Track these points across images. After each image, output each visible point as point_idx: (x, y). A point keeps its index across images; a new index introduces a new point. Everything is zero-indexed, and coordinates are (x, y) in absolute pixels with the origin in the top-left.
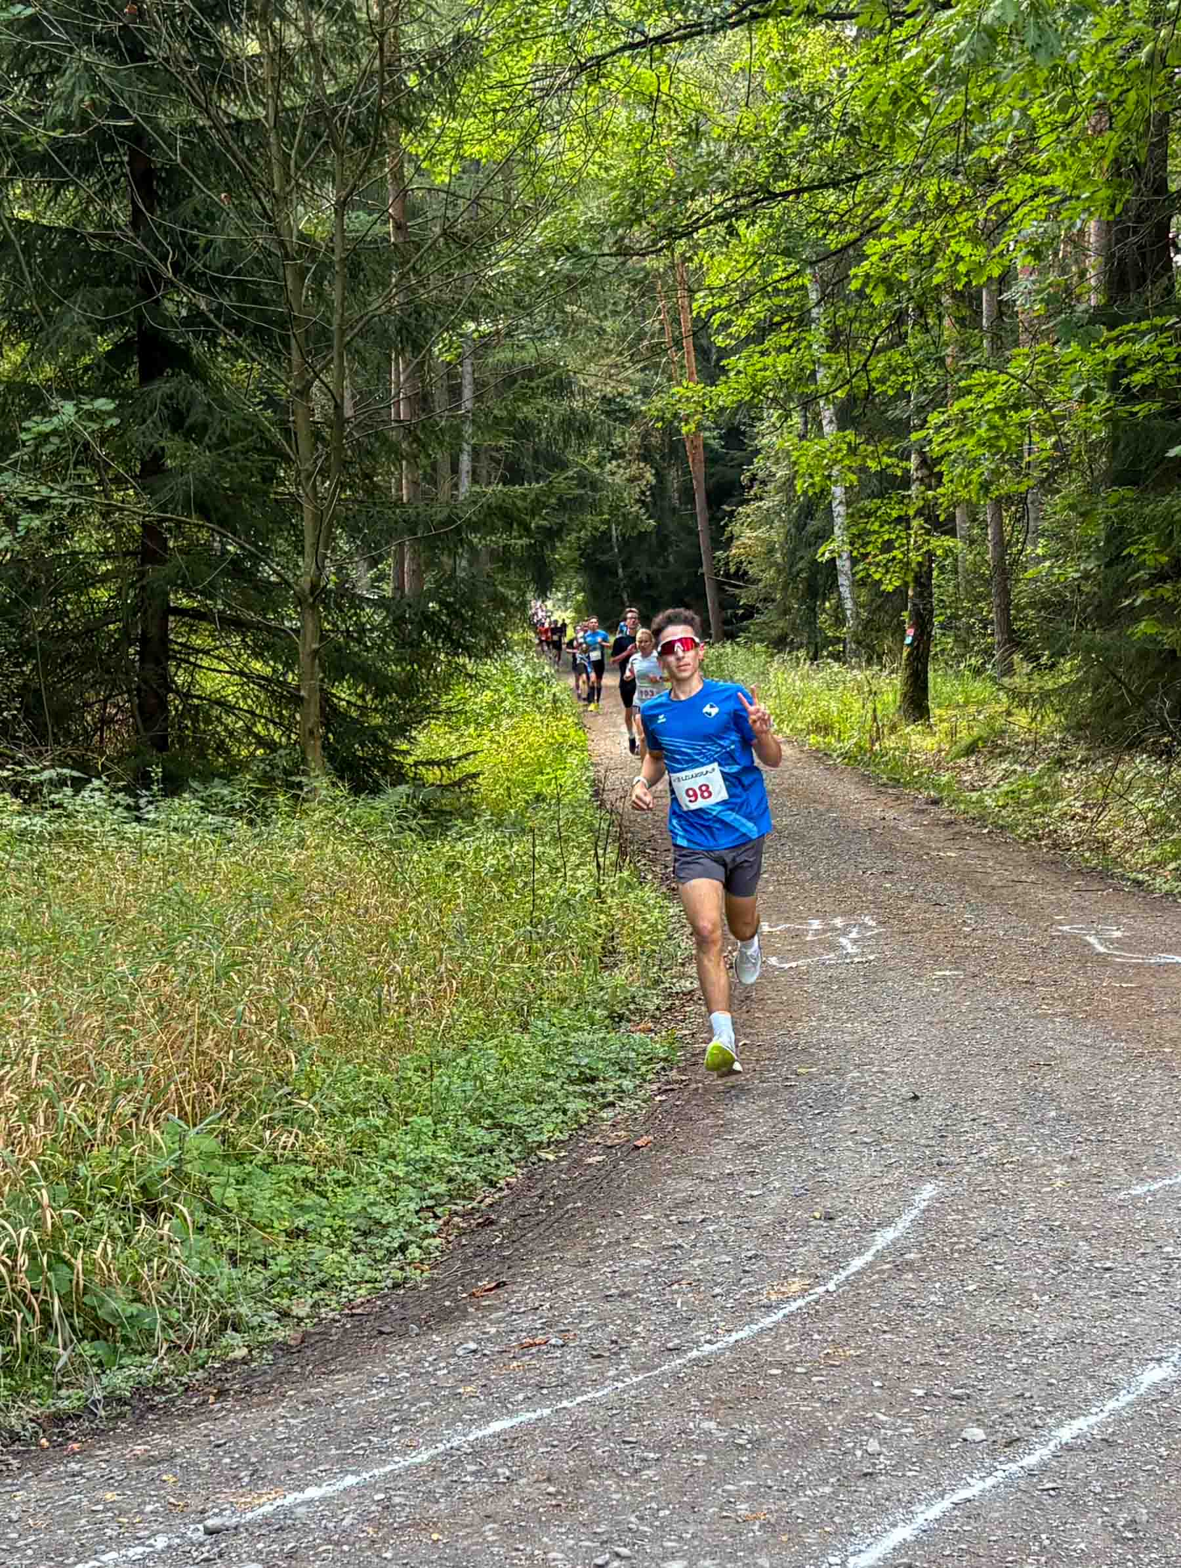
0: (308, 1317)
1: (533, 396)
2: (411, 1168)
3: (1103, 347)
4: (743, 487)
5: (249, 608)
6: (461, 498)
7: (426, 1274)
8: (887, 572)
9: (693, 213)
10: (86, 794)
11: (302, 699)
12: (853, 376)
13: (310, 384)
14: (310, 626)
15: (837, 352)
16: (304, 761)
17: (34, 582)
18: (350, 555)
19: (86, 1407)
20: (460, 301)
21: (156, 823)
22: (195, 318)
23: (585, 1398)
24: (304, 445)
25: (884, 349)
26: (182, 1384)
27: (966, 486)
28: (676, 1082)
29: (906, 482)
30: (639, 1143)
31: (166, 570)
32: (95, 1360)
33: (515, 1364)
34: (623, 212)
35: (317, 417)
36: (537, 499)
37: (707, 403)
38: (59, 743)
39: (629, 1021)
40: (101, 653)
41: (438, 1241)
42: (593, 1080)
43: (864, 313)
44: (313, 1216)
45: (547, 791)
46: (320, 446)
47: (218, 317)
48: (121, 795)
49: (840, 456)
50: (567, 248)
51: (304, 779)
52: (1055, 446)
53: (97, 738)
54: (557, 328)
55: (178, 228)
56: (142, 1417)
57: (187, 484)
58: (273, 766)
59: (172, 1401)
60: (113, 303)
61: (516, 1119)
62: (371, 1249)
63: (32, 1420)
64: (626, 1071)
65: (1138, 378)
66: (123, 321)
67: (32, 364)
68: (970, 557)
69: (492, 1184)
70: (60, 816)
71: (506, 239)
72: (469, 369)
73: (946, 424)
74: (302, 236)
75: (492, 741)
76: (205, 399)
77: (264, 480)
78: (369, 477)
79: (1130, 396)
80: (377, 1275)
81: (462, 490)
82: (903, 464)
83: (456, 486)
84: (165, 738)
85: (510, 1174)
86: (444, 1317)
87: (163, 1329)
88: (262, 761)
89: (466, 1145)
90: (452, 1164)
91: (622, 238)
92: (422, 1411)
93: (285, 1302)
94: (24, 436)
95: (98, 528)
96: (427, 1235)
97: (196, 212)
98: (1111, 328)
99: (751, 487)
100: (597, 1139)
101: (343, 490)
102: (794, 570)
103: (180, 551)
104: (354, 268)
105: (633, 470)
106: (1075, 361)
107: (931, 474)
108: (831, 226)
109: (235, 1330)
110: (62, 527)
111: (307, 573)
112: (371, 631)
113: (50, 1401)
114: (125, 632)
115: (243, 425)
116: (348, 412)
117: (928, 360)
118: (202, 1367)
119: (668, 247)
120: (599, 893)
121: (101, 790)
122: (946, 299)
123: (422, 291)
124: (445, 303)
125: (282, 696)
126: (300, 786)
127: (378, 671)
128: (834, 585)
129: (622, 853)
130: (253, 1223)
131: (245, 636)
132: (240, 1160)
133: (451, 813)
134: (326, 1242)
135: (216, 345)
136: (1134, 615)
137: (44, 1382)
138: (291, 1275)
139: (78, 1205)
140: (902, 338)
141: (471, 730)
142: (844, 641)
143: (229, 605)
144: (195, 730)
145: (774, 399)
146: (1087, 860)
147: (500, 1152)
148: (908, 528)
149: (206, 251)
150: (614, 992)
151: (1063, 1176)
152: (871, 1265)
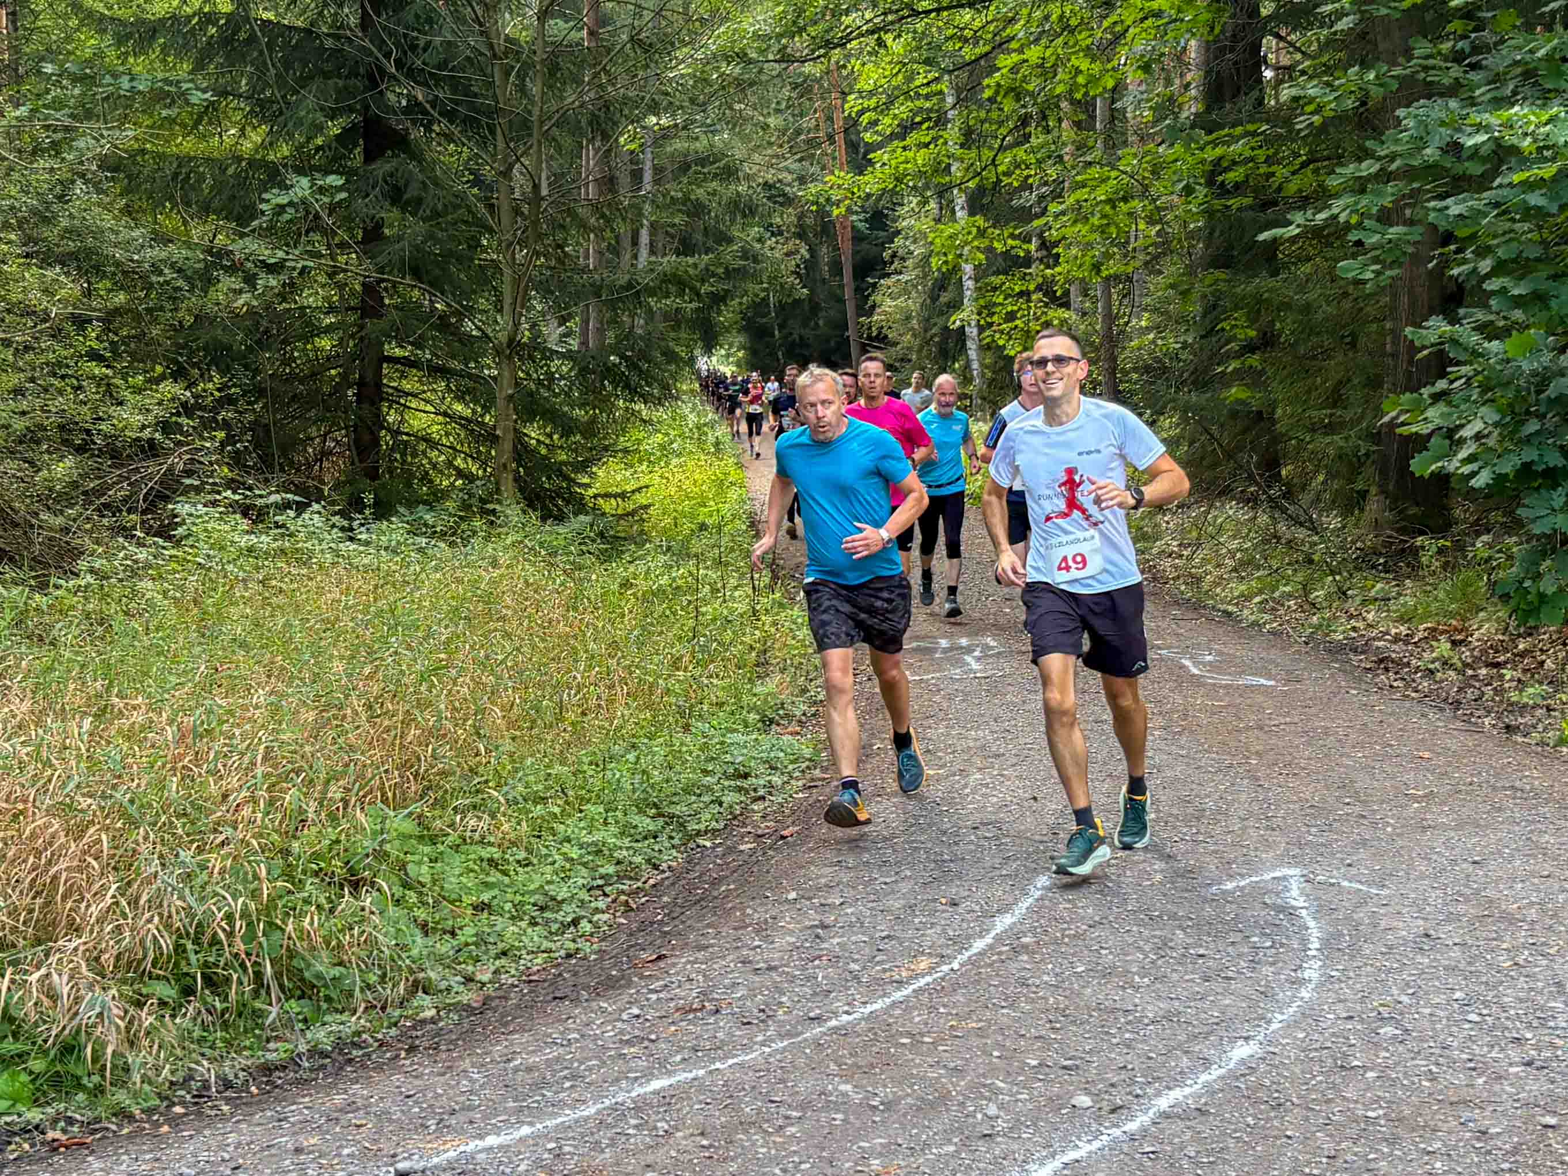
0: (490, 982)
1: (705, 180)
2: (583, 851)
3: (1202, 149)
4: (885, 263)
5: (453, 357)
6: (640, 266)
7: (595, 946)
8: (1010, 338)
9: (847, 27)
10: (306, 516)
11: (498, 437)
12: (983, 169)
13: (511, 167)
14: (506, 374)
15: (969, 148)
16: (498, 491)
17: (267, 331)
18: (543, 314)
19: (292, 1059)
20: (643, 98)
21: (367, 543)
22: (414, 107)
23: (735, 1060)
24: (505, 220)
25: (1011, 147)
26: (377, 1040)
27: (1081, 266)
28: (820, 780)
29: (1027, 262)
30: (785, 833)
31: (383, 324)
32: (300, 1017)
33: (673, 1028)
34: (786, 24)
35: (517, 195)
36: (707, 270)
37: (855, 190)
38: (284, 471)
39: (778, 725)
40: (324, 394)
41: (605, 917)
42: (746, 776)
43: (994, 115)
44: (496, 892)
45: (709, 521)
46: (519, 219)
47: (434, 107)
48: (337, 517)
49: (970, 237)
50: (737, 55)
51: (498, 507)
52: (1159, 234)
53: (317, 467)
54: (727, 124)
55: (401, 30)
56: (341, 1068)
57: (403, 250)
58: (471, 495)
59: (368, 1055)
60: (343, 93)
61: (676, 810)
62: (547, 922)
63: (244, 1070)
64: (776, 769)
65: (1231, 176)
66: (351, 110)
67: (271, 144)
68: (1082, 327)
69: (656, 867)
70: (283, 535)
71: (685, 46)
72: (649, 156)
73: (1063, 213)
74: (508, 39)
75: (661, 477)
76: (420, 177)
77: (469, 246)
78: (560, 247)
79: (1224, 191)
80: (551, 945)
81: (641, 259)
82: (1025, 247)
83: (635, 257)
84: (377, 469)
85: (672, 858)
86: (609, 986)
87: (362, 990)
88: (461, 490)
89: (632, 831)
90: (621, 848)
91: (785, 47)
92: (590, 1069)
93: (470, 968)
94: (264, 207)
95: (323, 286)
96: (597, 910)
97: (417, 17)
98: (1210, 132)
99: (892, 263)
100: (749, 829)
101: (538, 258)
102: (928, 336)
103: (396, 307)
104: (553, 69)
105: (790, 246)
106: (1176, 160)
107: (1050, 255)
108: (966, 40)
109: (425, 992)
110: (292, 285)
111: (504, 329)
112: (559, 380)
113: (260, 1053)
114: (344, 376)
115: (453, 199)
116: (544, 192)
117: (1049, 157)
118: (395, 1025)
119: (824, 56)
120: (755, 612)
121: (319, 513)
122: (1064, 104)
123: (610, 89)
124: (630, 99)
125: (481, 435)
126: (493, 512)
127: (565, 414)
128: (963, 348)
129: (775, 577)
130: (444, 898)
131: (449, 382)
132: (433, 841)
133: (625, 539)
134: (507, 915)
135: (431, 131)
136: (1226, 381)
137: (255, 1036)
138: (475, 944)
139: (291, 879)
140: (1027, 137)
141: (644, 467)
142: (971, 397)
143: (436, 355)
144: (404, 462)
145: (914, 188)
146: (1182, 593)
147: (663, 838)
148: (1029, 301)
149: (425, 50)
150: (766, 699)
151: (1162, 871)
152: (991, 947)
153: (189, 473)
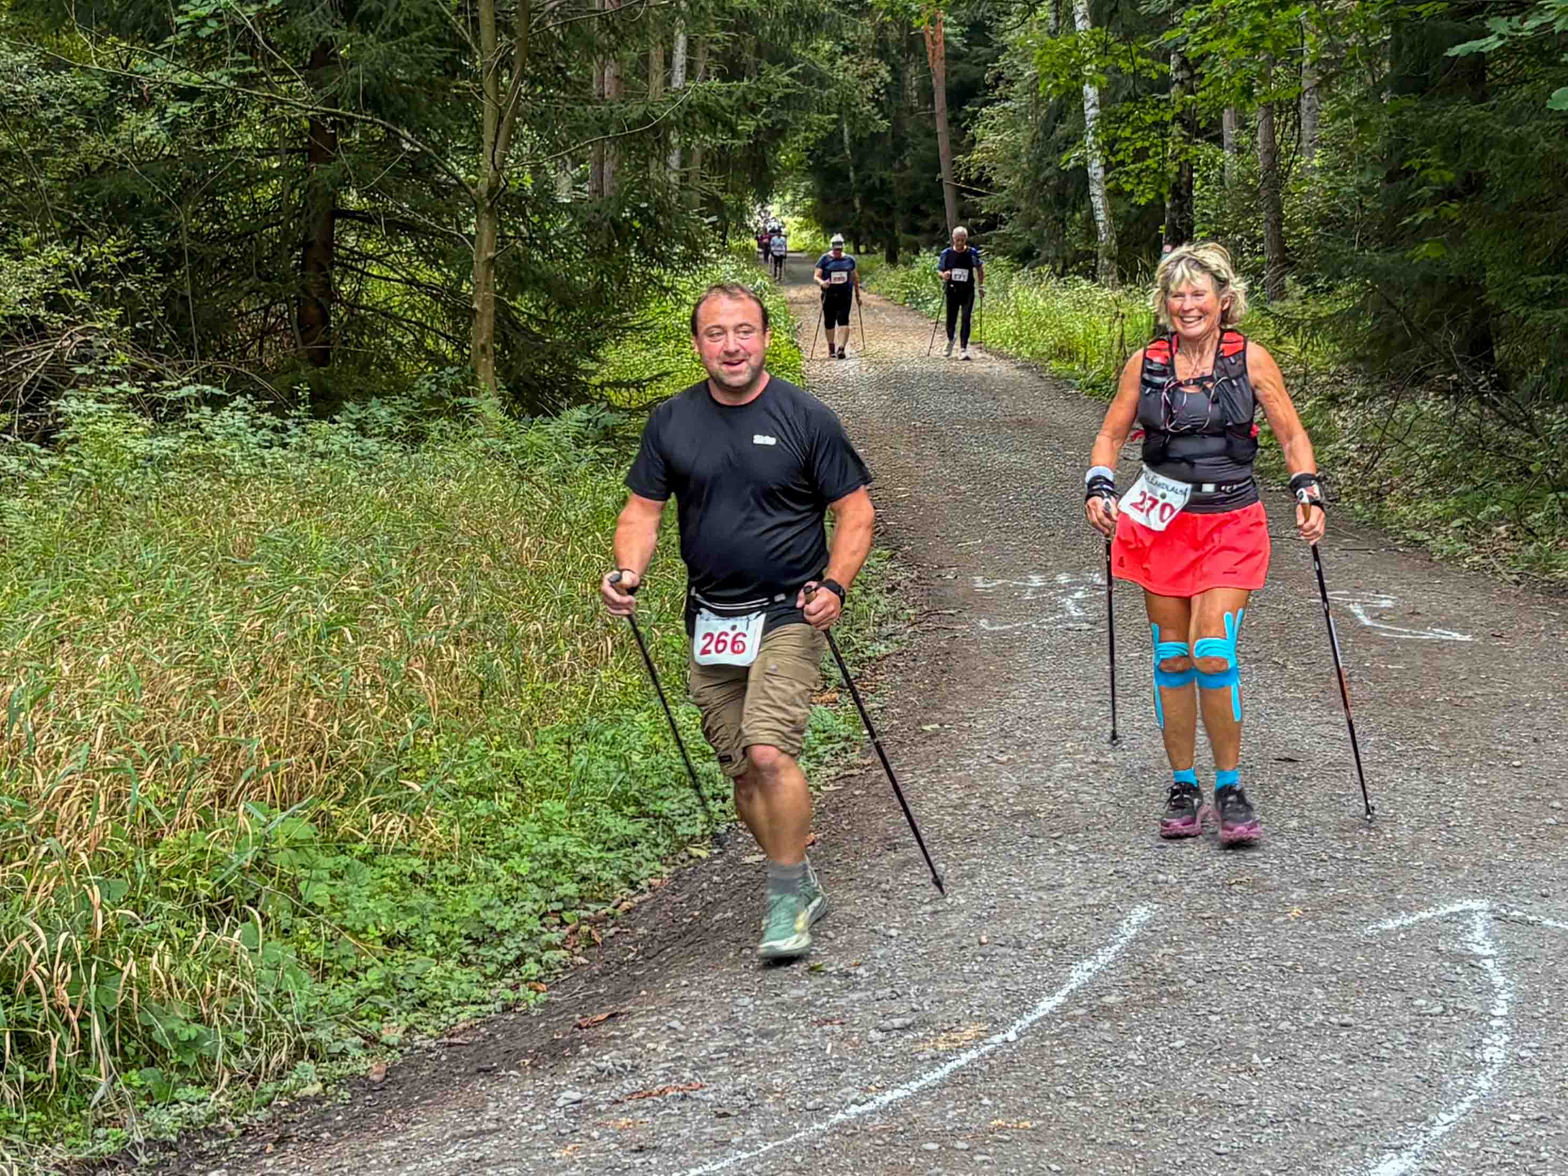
0: (399, 1045)
4: (987, 87)
7: (541, 996)
8: (1139, 182)
10: (226, 413)
19: (125, 1152)
24: (486, 38)
28: (857, 766)
29: (1162, 85)
31: (331, 169)
33: (624, 1121)
41: (560, 955)
48: (267, 415)
59: (225, 1148)
61: (664, 807)
62: (482, 962)
68: (1238, 167)
69: (632, 886)
73: (1202, 23)
80: (484, 994)
82: (1160, 66)
84: (326, 352)
85: (654, 873)
90: (586, 860)
93: (375, 1025)
96: (549, 946)
99: (995, 87)
102: (1041, 177)
105: (866, 66)
107: (1191, 77)
114: (284, 235)
118: (267, 1105)
121: (243, 409)
128: (1085, 194)
134: (430, 952)
136: (1415, 235)
138: (385, 992)
147: (644, 845)
148: (1164, 134)
151: (1300, 903)
152: (1061, 1007)
153: (83, 359)
